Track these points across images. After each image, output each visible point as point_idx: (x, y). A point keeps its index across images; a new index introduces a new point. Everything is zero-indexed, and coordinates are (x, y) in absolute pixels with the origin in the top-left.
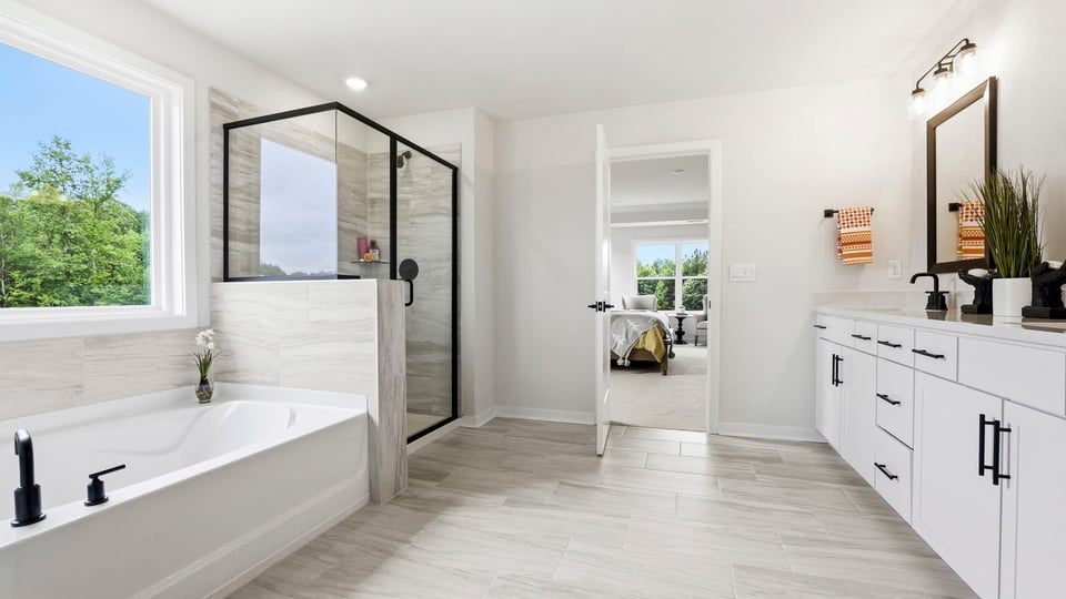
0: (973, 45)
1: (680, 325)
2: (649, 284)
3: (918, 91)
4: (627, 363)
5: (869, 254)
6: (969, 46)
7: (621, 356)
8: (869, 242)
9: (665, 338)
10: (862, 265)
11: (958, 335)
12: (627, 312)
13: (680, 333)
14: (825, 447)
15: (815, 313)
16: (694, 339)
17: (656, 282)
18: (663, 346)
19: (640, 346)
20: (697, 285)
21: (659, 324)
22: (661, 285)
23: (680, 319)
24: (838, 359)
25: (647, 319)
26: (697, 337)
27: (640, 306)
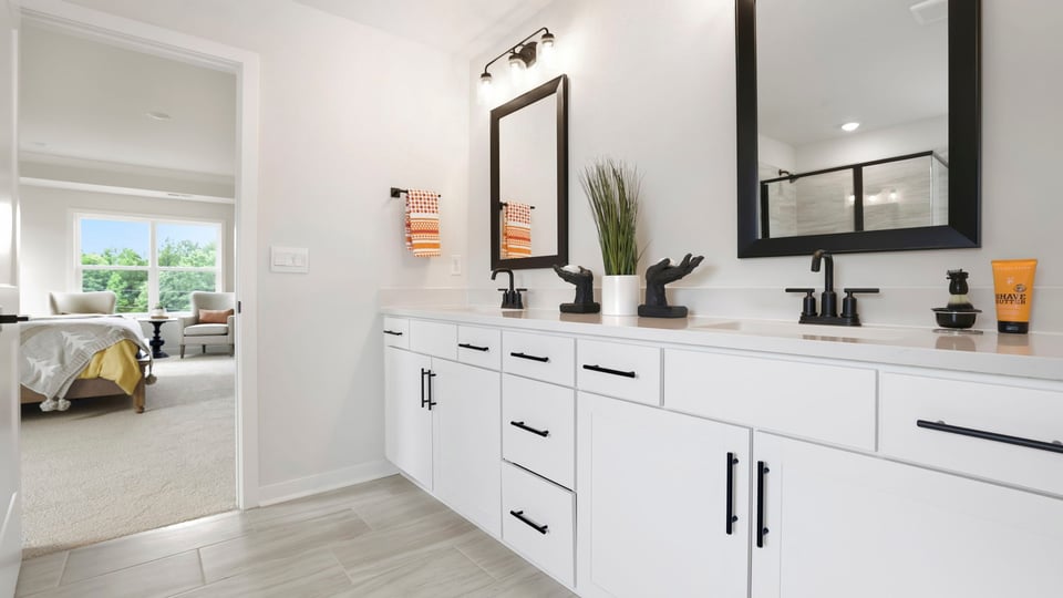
0: (551, 36)
1: (157, 331)
2: (97, 277)
3: (486, 75)
4: (63, 405)
5: (436, 246)
6: (548, 36)
7: (49, 394)
8: (436, 232)
9: (138, 356)
10: (427, 258)
11: (663, 346)
12: (62, 320)
13: (157, 343)
14: (399, 483)
15: (381, 316)
16: (179, 348)
17: (107, 276)
18: (136, 369)
19: (91, 374)
20: (169, 280)
21: (127, 335)
22: (116, 278)
23: (157, 325)
24: (431, 375)
25: (104, 329)
26: (183, 346)
27: (85, 308)
